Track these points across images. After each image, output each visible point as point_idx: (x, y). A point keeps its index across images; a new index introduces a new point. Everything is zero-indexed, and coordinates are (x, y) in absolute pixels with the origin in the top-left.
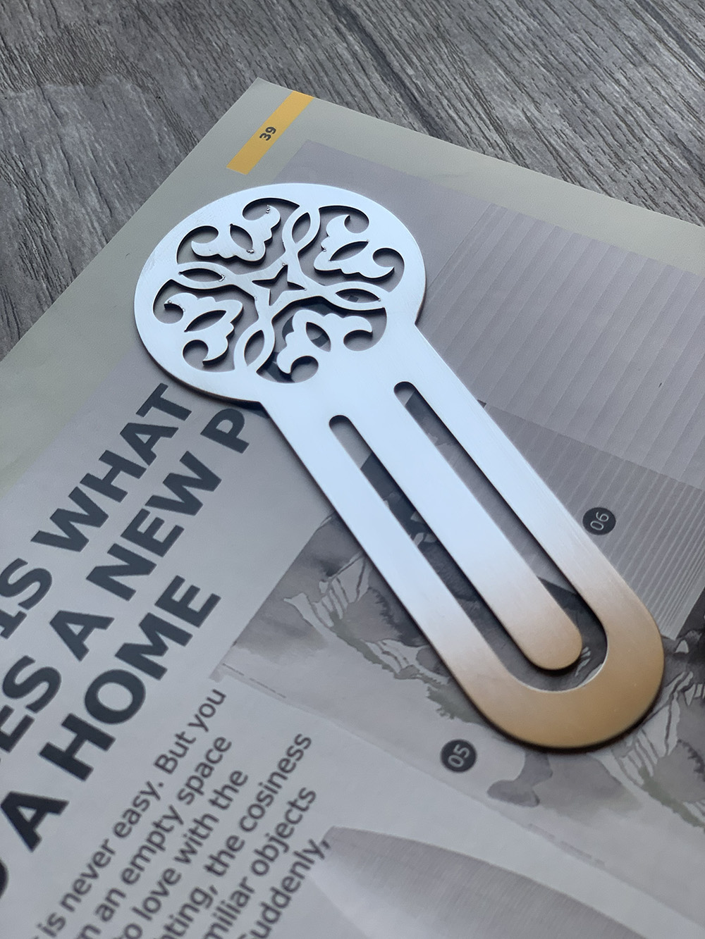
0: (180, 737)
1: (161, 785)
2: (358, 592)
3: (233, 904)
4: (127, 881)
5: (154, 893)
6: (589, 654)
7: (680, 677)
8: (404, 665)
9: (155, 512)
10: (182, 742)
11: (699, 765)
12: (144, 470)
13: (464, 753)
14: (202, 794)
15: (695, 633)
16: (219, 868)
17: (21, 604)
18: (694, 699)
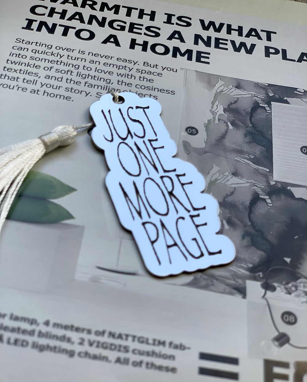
0: (156, 65)
1: (138, 64)
2: (234, 95)
3: (110, 89)
4: (104, 64)
5: (104, 71)
6: (252, 158)
7: (260, 184)
8: (216, 111)
9: (229, 43)
10: (155, 66)
11: (229, 195)
12: (242, 36)
13: (194, 132)
14: (141, 74)
15: (281, 186)
16: (120, 83)
17: (176, 23)
18: (254, 189)
